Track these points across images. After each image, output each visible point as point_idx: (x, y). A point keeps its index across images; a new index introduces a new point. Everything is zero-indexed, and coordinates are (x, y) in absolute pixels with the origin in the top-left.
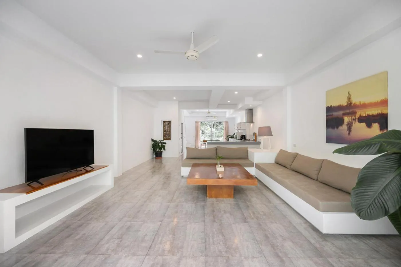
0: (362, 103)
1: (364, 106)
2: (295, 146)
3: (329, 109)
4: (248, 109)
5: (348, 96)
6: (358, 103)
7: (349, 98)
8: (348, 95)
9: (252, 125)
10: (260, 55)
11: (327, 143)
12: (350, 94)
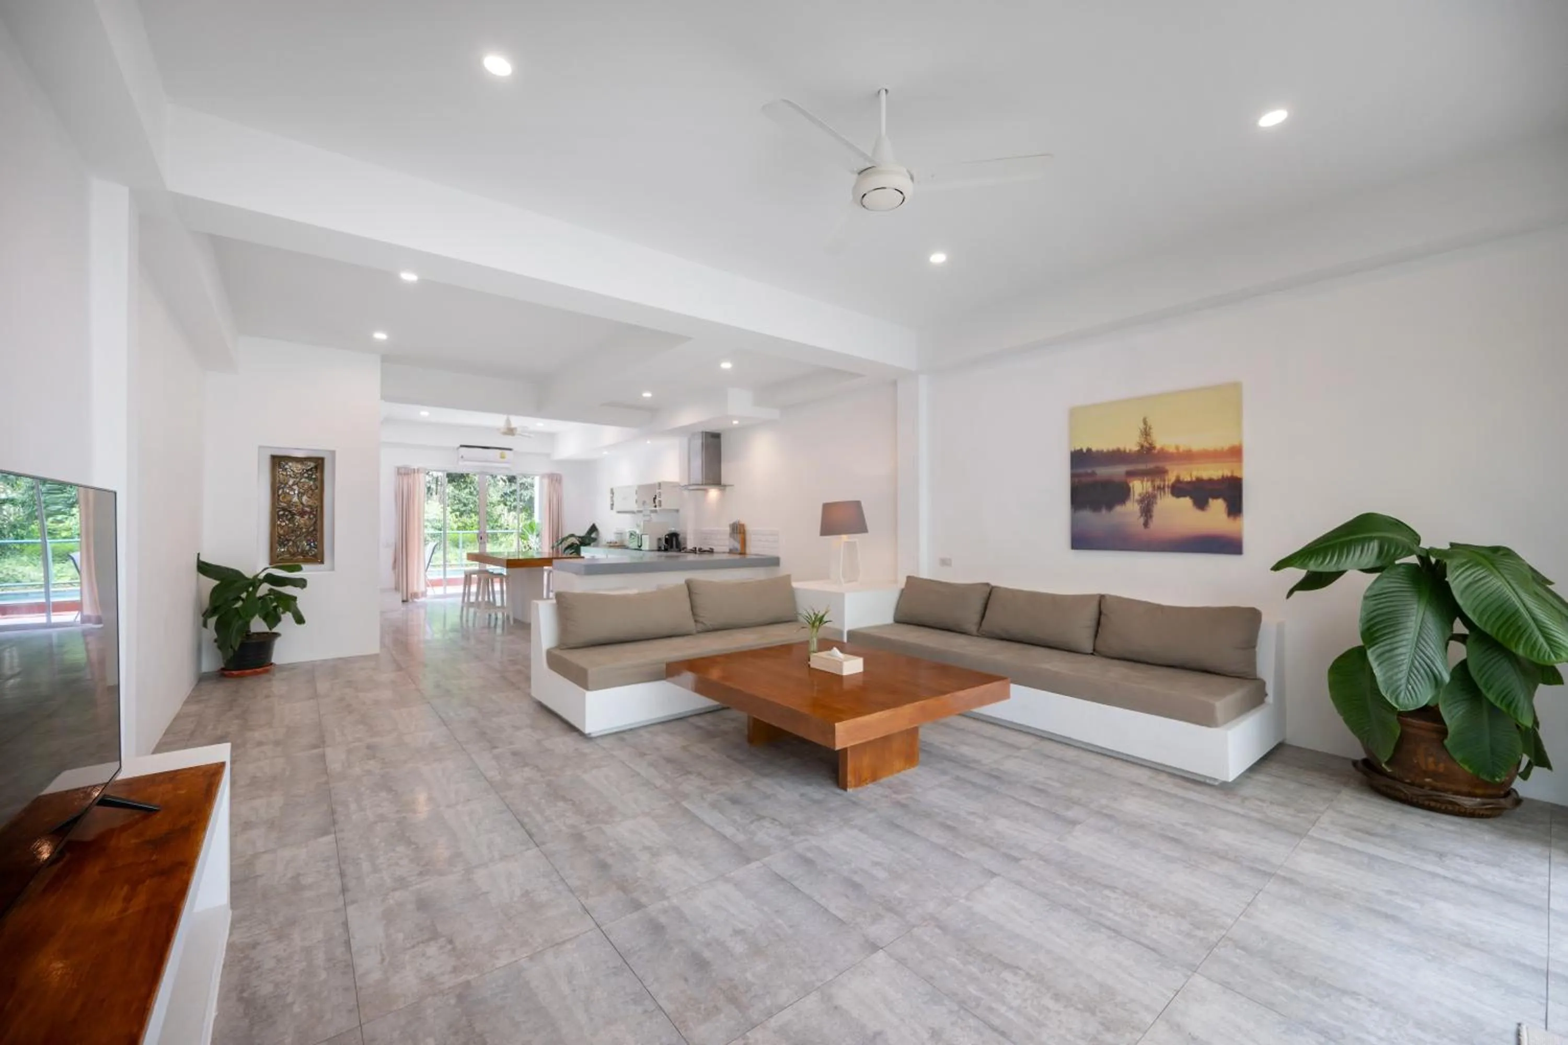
0: (1181, 450)
1: (1188, 457)
2: (945, 562)
3: (1079, 459)
4: (707, 433)
5: (1141, 428)
6: (1172, 449)
7: (1146, 433)
8: (1142, 426)
9: (713, 493)
10: (938, 258)
11: (1073, 551)
12: (1149, 424)
